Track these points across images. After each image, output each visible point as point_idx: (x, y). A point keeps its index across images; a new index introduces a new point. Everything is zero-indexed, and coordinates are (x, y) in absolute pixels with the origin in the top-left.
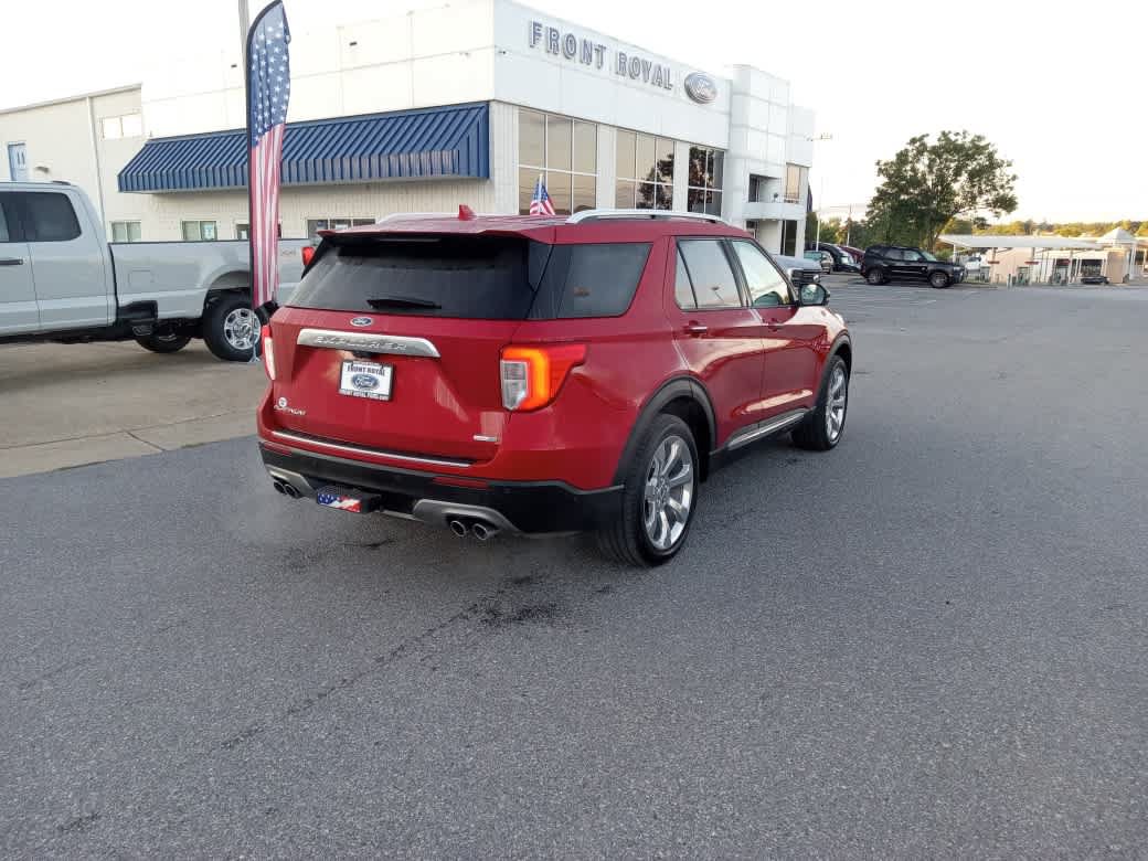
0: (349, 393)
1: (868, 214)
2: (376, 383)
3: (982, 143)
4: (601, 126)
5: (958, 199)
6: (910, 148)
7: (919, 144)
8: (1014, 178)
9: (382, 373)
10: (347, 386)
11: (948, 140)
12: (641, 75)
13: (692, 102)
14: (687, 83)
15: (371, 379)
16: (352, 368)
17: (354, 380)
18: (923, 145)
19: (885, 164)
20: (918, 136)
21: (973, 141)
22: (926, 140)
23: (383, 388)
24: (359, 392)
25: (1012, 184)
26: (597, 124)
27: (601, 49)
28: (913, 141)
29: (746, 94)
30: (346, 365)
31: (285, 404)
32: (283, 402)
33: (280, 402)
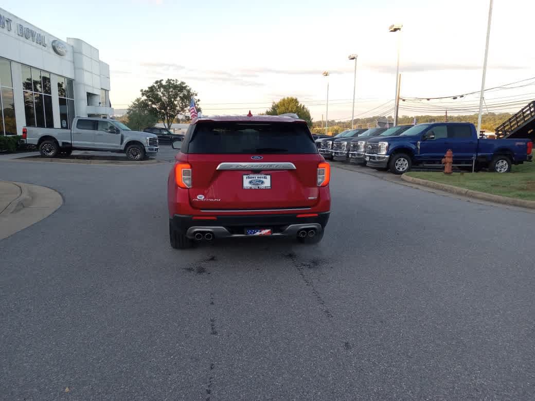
0: (249, 188)
1: (128, 113)
2: (263, 182)
3: (184, 86)
4: (13, 63)
5: (178, 108)
6: (155, 85)
7: (159, 83)
8: (199, 100)
9: (265, 178)
10: (247, 185)
11: (170, 83)
12: (31, 37)
13: (55, 54)
14: (54, 45)
15: (260, 181)
16: (249, 178)
17: (250, 182)
18: (161, 84)
19: (145, 91)
20: (159, 80)
21: (180, 84)
22: (162, 82)
23: (267, 184)
24: (254, 187)
25: (198, 103)
26: (11, 61)
27: (9, 21)
28: (157, 82)
29: (81, 53)
30: (245, 177)
31: (203, 197)
32: (201, 197)
33: (198, 197)
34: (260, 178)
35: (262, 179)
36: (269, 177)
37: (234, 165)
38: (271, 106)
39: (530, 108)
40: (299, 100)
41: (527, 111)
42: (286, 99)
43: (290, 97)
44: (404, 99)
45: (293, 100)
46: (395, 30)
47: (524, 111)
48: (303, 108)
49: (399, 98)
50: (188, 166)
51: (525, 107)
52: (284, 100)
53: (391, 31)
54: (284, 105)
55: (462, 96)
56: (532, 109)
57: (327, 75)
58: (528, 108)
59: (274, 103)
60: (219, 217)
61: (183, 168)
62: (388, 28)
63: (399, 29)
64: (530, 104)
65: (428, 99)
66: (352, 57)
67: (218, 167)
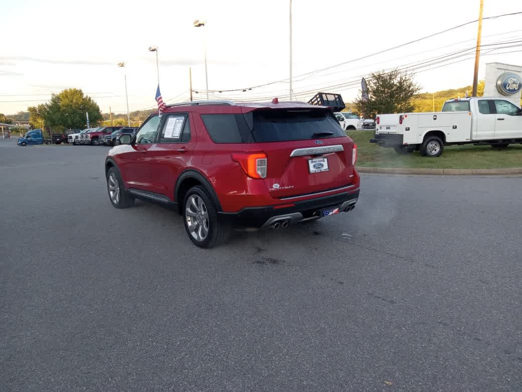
0: (314, 172)
2: (323, 166)
9: (324, 161)
10: (312, 169)
15: (321, 164)
16: (313, 162)
17: (314, 166)
23: (325, 167)
24: (318, 171)
30: (310, 161)
31: (279, 186)
32: (276, 186)
33: (274, 186)
34: (320, 161)
35: (322, 163)
36: (326, 160)
37: (304, 151)
38: (51, 99)
39: (317, 99)
40: (83, 91)
41: (314, 101)
42: (68, 90)
43: (72, 88)
44: (197, 91)
45: (77, 91)
46: (200, 25)
47: (313, 101)
48: (90, 100)
49: (191, 91)
50: (263, 155)
51: (313, 99)
52: (66, 91)
53: (196, 26)
54: (67, 96)
55: (250, 89)
56: (319, 100)
57: (122, 66)
58: (315, 98)
59: (53, 95)
60: (296, 203)
61: (258, 158)
62: (193, 23)
63: (203, 25)
64: (316, 96)
65: (220, 92)
66: (153, 48)
67: (292, 154)
